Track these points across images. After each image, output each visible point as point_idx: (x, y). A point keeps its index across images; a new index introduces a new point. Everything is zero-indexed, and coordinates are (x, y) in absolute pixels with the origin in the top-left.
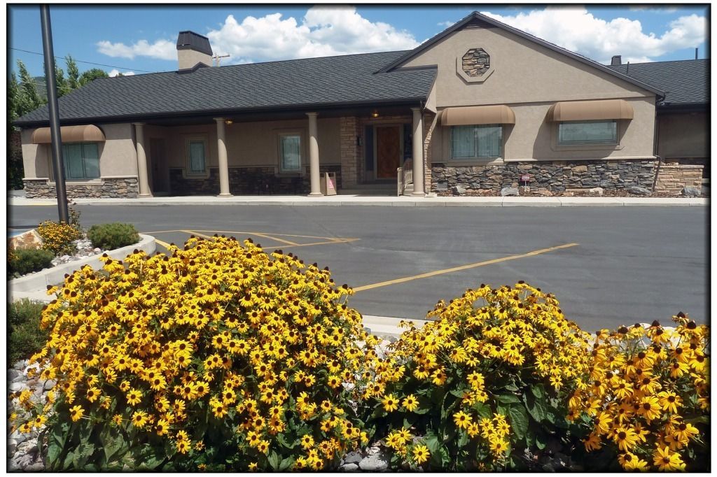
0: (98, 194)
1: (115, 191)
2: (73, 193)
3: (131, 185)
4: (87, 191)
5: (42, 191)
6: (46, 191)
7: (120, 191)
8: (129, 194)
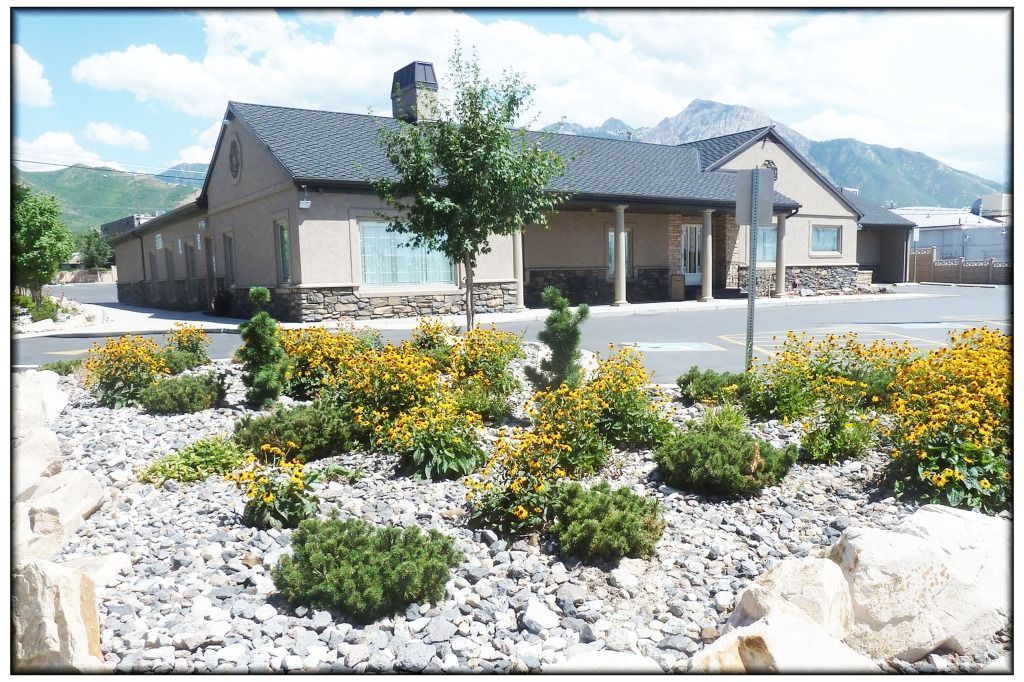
0: (455, 309)
1: (484, 303)
2: (409, 309)
3: (510, 292)
4: (435, 304)
5: (341, 308)
6: (353, 307)
7: (493, 302)
8: (506, 307)
